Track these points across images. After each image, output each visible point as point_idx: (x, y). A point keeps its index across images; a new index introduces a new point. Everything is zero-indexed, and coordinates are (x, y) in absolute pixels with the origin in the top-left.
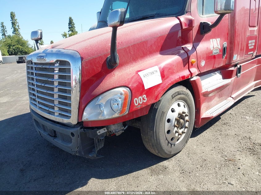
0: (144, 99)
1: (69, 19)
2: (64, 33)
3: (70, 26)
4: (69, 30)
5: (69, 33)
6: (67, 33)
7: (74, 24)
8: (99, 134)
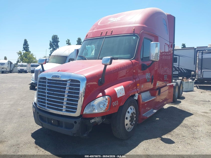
0: (117, 103)
1: (24, 41)
2: (20, 51)
3: (25, 47)
4: (23, 49)
5: (23, 52)
6: (22, 52)
7: (28, 45)
8: (91, 122)
